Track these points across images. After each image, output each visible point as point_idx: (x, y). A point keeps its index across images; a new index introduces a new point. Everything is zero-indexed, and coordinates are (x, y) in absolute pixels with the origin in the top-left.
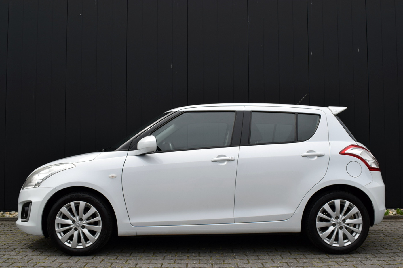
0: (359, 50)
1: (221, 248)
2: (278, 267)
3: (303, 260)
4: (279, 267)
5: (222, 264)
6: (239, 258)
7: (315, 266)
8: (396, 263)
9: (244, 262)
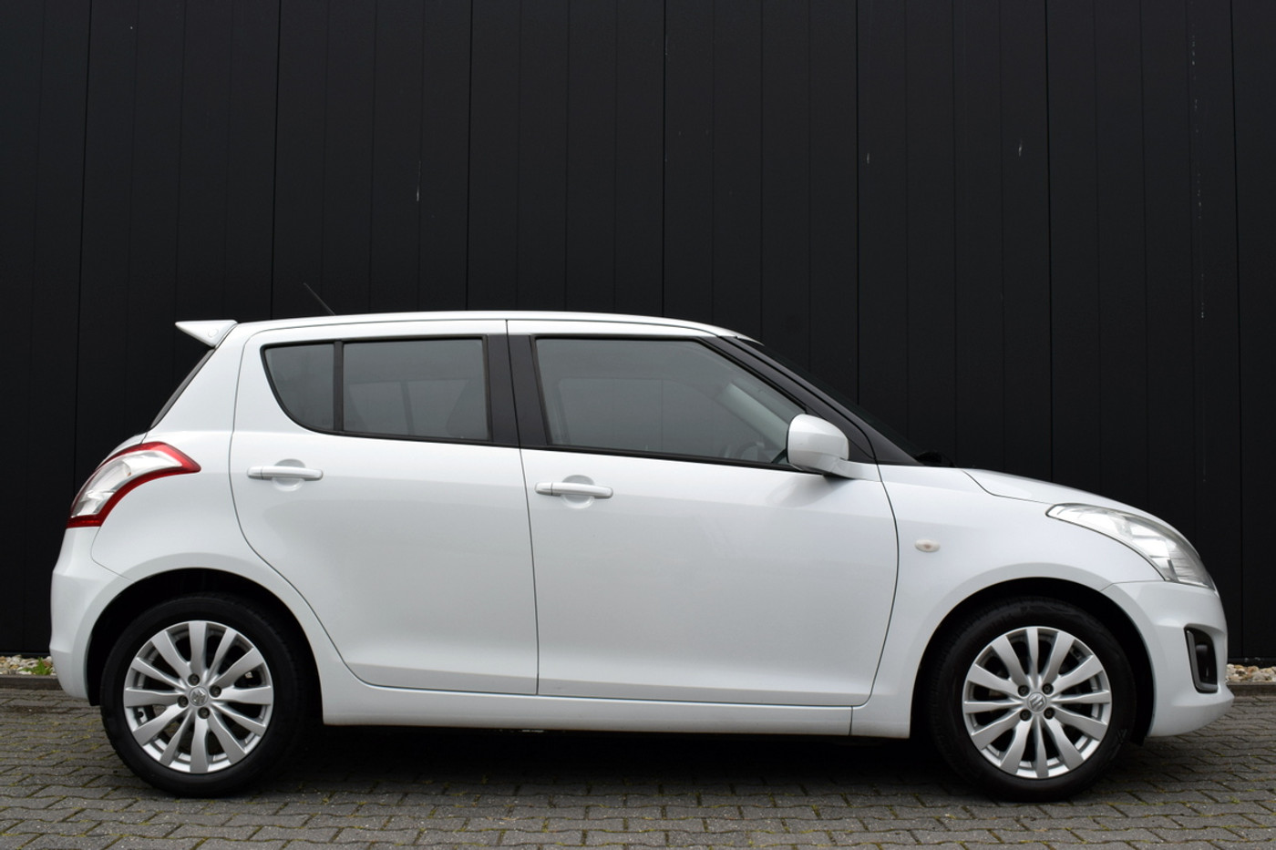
0: (1020, 149)
1: (484, 781)
2: (626, 846)
3: (727, 824)
4: (632, 845)
5: (454, 833)
6: (522, 814)
7: (750, 846)
8: (1023, 841)
9: (529, 827)
